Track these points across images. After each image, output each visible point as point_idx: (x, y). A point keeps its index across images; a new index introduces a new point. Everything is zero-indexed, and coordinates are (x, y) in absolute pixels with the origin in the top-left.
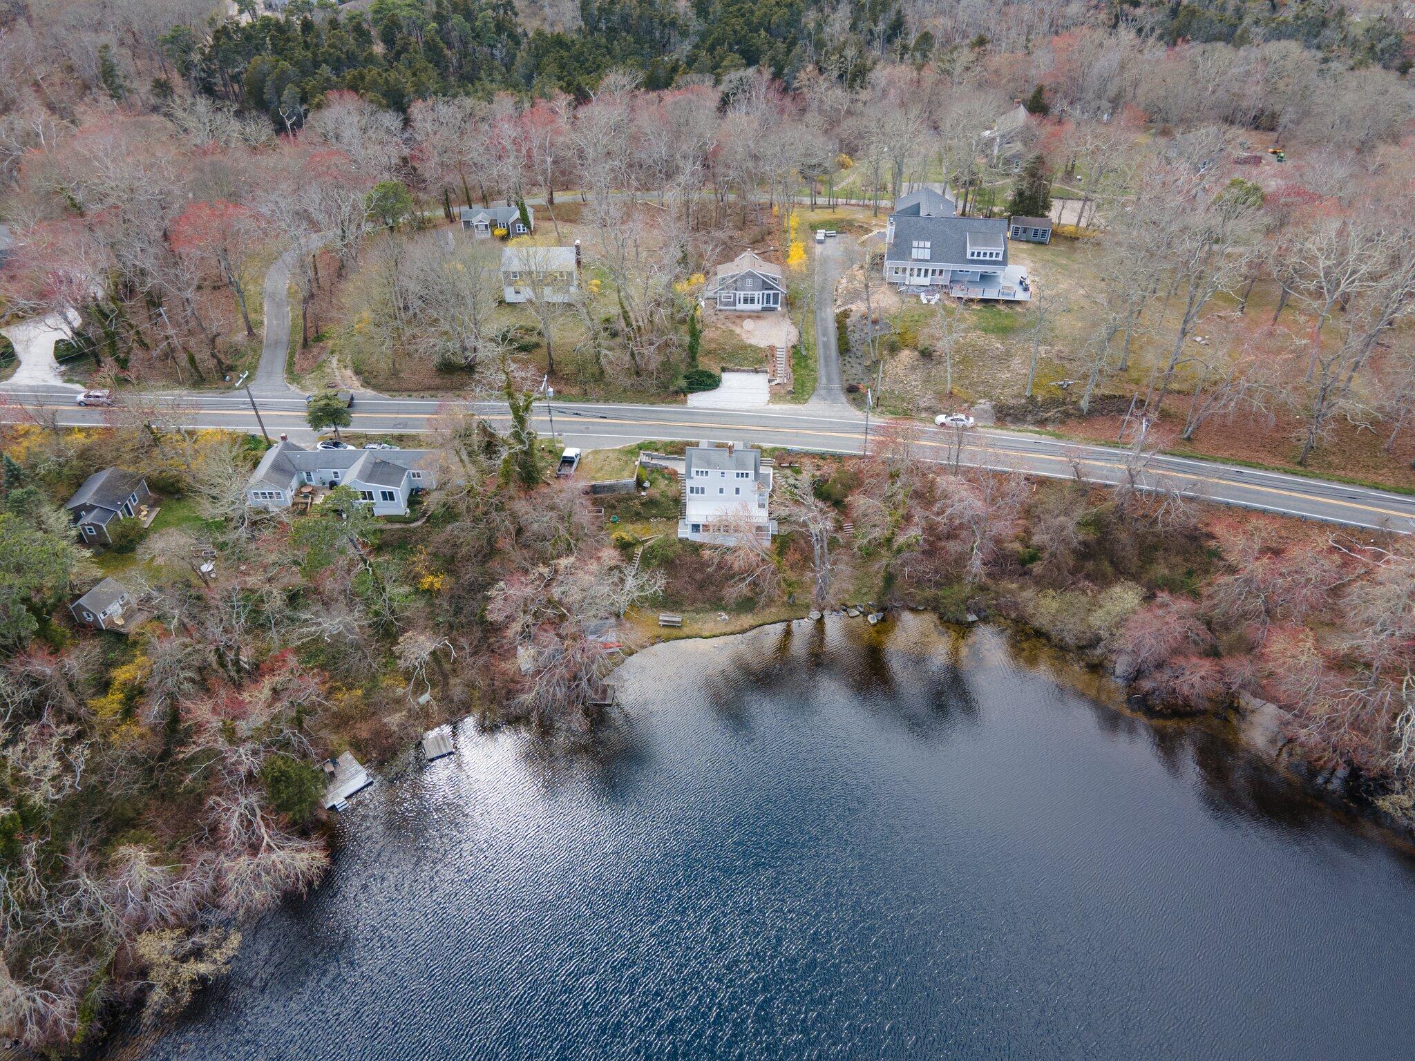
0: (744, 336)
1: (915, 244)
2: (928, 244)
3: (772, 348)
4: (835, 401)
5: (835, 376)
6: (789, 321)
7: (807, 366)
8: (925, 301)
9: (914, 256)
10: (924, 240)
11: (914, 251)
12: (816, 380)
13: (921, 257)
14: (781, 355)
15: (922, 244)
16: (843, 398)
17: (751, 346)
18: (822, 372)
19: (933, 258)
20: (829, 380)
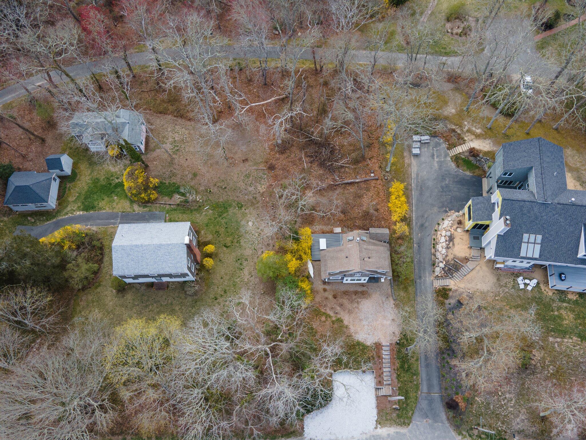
0: (352, 329)
1: (526, 236)
2: (539, 238)
3: (378, 346)
4: (435, 418)
5: (435, 382)
6: (392, 302)
7: (409, 368)
8: (522, 286)
9: (523, 254)
10: (536, 233)
11: (524, 246)
12: (417, 387)
13: (530, 255)
14: (386, 354)
15: (533, 237)
16: (443, 416)
17: (359, 343)
18: (423, 374)
19: (542, 256)
20: (430, 386)
